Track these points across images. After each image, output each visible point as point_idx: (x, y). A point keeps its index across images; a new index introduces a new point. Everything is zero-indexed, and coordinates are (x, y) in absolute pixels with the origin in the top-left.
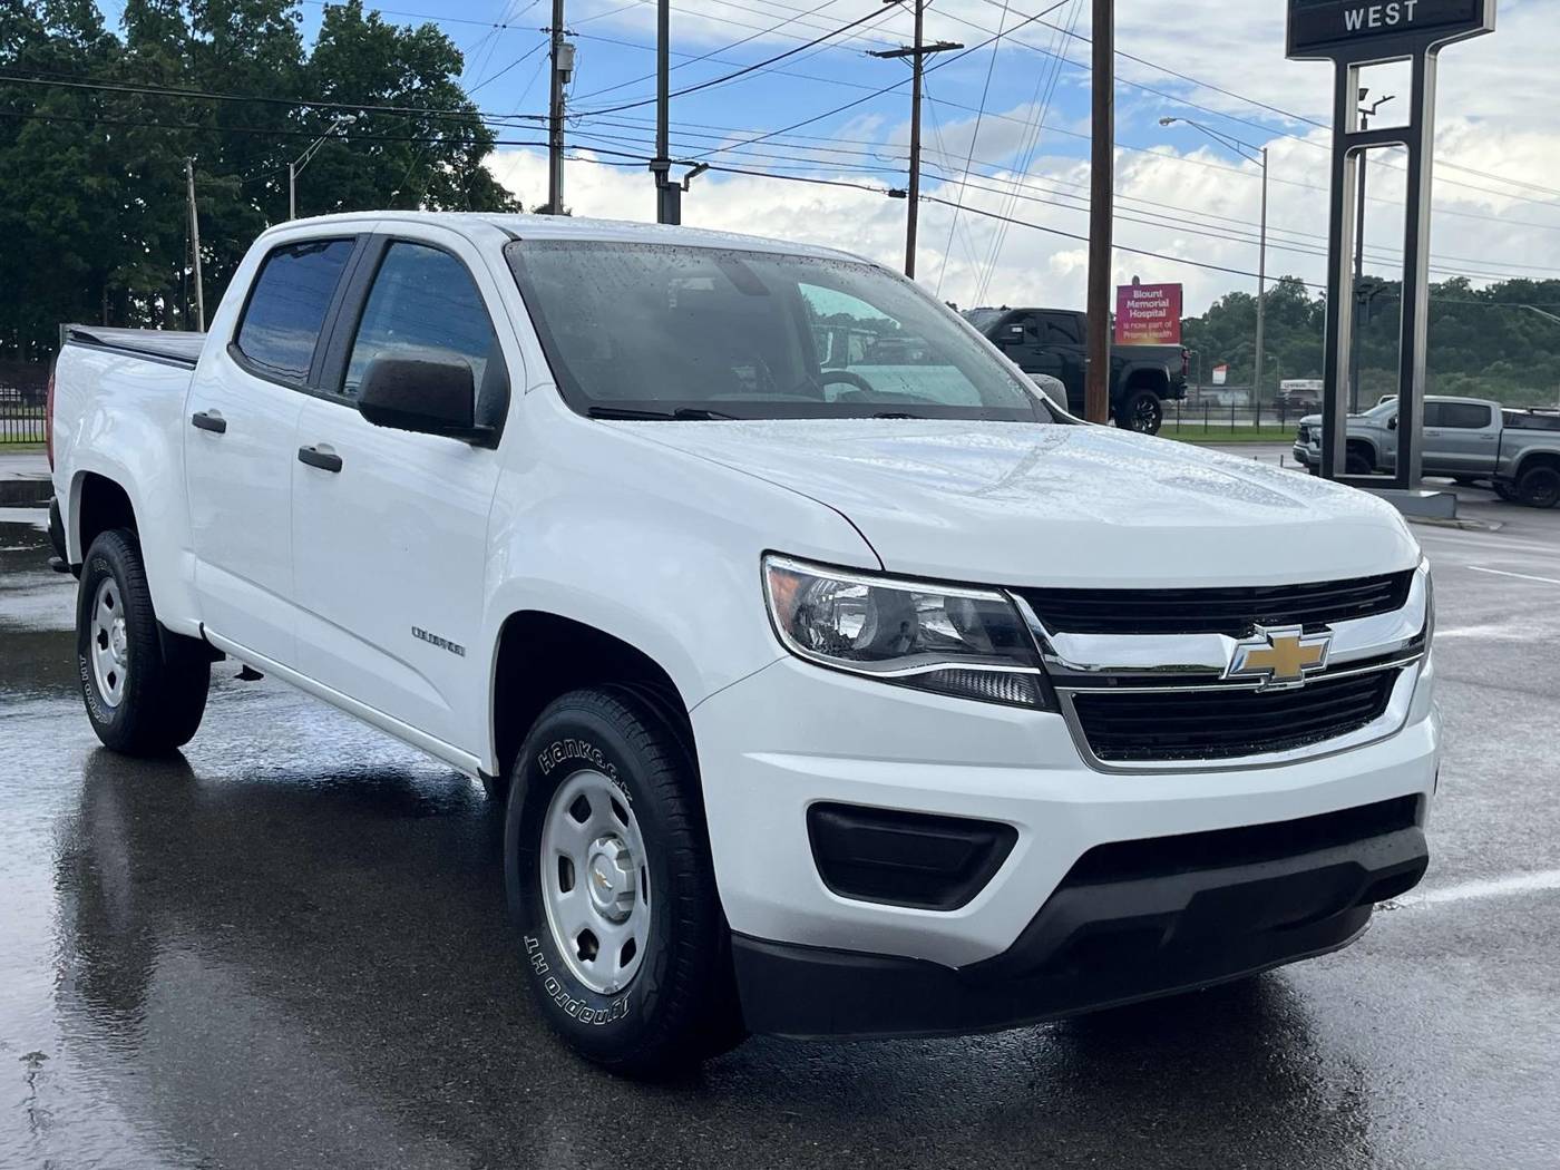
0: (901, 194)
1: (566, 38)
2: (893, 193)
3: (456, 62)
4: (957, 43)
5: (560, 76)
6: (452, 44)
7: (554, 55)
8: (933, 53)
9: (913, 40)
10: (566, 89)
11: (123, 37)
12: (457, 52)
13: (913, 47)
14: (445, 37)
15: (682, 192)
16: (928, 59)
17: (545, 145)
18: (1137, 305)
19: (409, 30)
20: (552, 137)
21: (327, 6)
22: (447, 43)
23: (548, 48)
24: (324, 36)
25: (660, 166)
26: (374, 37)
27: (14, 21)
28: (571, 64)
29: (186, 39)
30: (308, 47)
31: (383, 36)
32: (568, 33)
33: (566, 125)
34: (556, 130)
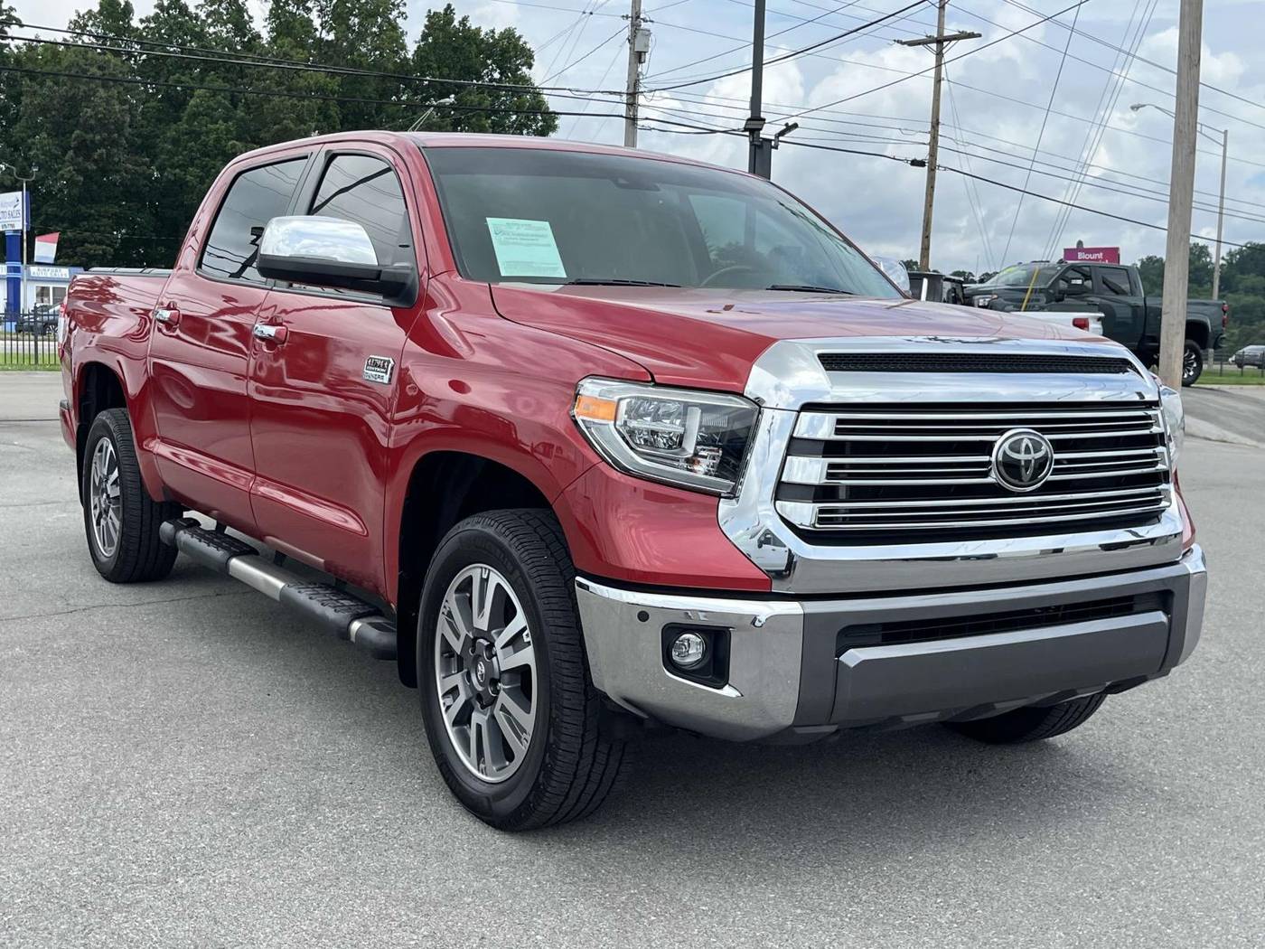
0: (921, 164)
1: (643, 24)
2: (915, 163)
3: (528, 57)
4: (976, 33)
5: (638, 57)
6: (525, 43)
7: (631, 40)
8: (953, 42)
9: (936, 29)
10: (642, 68)
11: (266, 36)
12: (529, 50)
13: (936, 36)
14: (520, 37)
15: (773, 150)
16: (949, 46)
17: (622, 116)
19: (493, 32)
20: (628, 110)
21: (430, 11)
22: (521, 43)
23: (627, 33)
24: (425, 37)
25: (754, 125)
26: (464, 38)
27: (181, 23)
28: (647, 46)
29: (314, 38)
30: (412, 45)
31: (471, 37)
32: (645, 20)
33: (641, 100)
34: (632, 105)
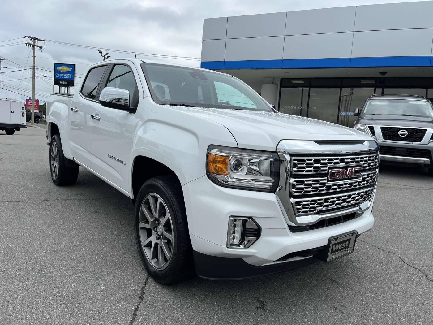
18: (30, 103)
